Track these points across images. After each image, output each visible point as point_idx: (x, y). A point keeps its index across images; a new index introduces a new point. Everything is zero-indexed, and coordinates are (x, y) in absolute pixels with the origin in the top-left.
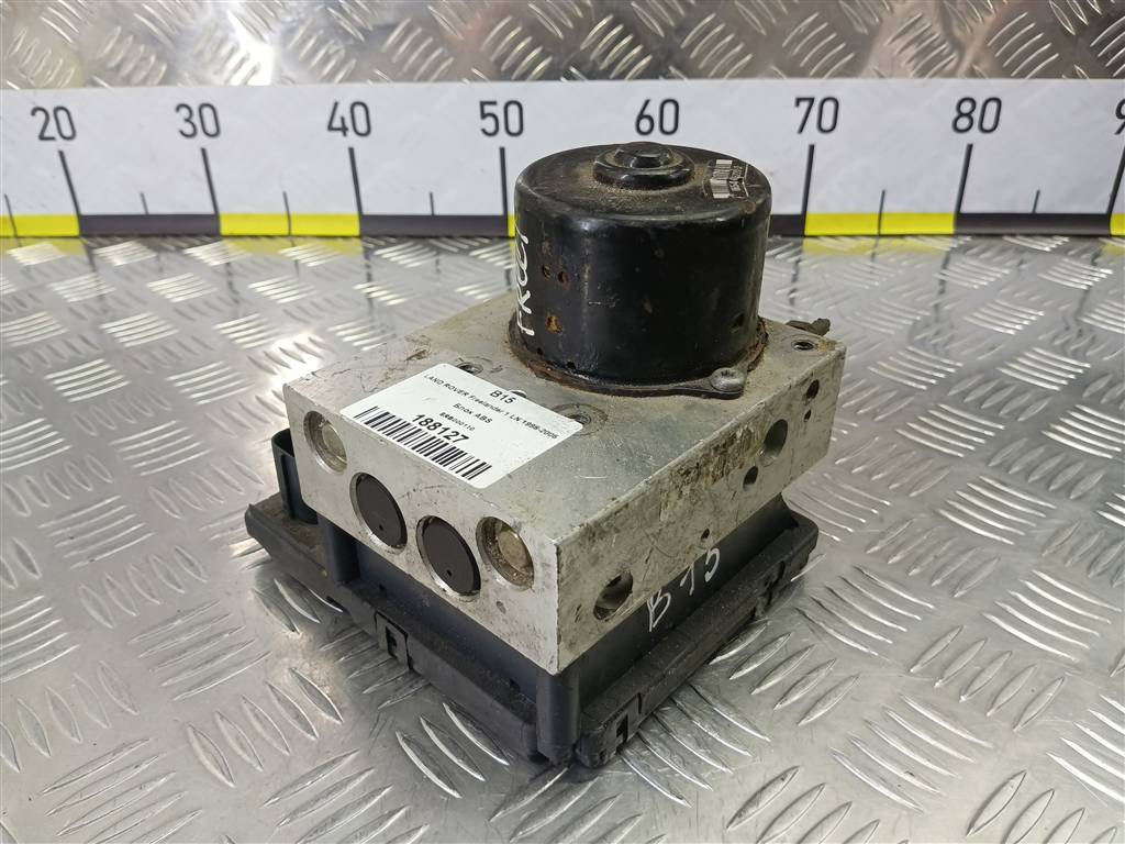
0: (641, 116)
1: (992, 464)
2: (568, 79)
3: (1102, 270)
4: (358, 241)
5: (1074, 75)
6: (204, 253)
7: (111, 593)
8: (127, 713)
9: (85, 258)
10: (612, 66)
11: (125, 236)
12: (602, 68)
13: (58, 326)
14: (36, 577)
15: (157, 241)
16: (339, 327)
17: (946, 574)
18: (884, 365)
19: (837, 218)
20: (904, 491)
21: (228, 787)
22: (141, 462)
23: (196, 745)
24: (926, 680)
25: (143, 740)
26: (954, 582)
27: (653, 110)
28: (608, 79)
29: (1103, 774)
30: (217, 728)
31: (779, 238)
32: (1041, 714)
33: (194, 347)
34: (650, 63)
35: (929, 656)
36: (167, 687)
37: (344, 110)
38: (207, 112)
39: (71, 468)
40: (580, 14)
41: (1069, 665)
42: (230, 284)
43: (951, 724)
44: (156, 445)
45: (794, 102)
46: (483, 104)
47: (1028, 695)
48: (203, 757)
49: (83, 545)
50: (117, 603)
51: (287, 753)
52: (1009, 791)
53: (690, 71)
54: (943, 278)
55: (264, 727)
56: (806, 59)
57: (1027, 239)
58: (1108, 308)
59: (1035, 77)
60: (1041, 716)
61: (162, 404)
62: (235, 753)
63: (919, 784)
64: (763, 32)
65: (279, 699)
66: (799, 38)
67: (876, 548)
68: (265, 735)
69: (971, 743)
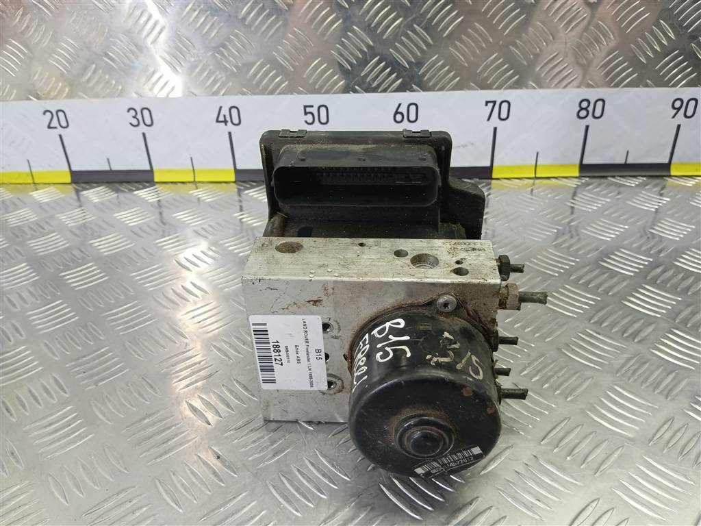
0: (397, 113)
1: (592, 321)
2: (354, 92)
3: (664, 199)
4: (234, 185)
5: (647, 86)
6: (145, 194)
7: (109, 404)
8: (124, 472)
9: (75, 197)
10: (379, 85)
11: (99, 183)
12: (374, 85)
13: (65, 242)
14: (67, 396)
15: (117, 186)
16: (225, 241)
17: (563, 387)
18: (535, 261)
19: (511, 168)
20: (543, 338)
21: (179, 512)
22: (118, 326)
23: (161, 490)
24: (549, 448)
25: (132, 487)
26: (567, 392)
27: (403, 109)
28: (377, 92)
29: (640, 499)
30: (172, 479)
31: (477, 180)
32: (610, 467)
33: (143, 254)
34: (402, 83)
35: (551, 435)
36: (143, 458)
37: (225, 111)
38: (146, 113)
39: (80, 331)
40: (360, 56)
41: (626, 438)
42: (161, 213)
43: (561, 473)
44: (127, 316)
45: (484, 103)
46: (305, 107)
47: (603, 456)
48: (165, 496)
49: (92, 376)
50: (113, 410)
51: (209, 493)
52: (590, 509)
53: (425, 88)
54: (572, 205)
55: (196, 478)
56: (491, 79)
57: (622, 179)
58: (666, 223)
59: (624, 86)
60: (610, 468)
61: (129, 291)
62: (182, 493)
63: (542, 506)
64: (466, 64)
65: (204, 463)
66: (487, 67)
67: (525, 372)
68: (197, 483)
69: (572, 483)
